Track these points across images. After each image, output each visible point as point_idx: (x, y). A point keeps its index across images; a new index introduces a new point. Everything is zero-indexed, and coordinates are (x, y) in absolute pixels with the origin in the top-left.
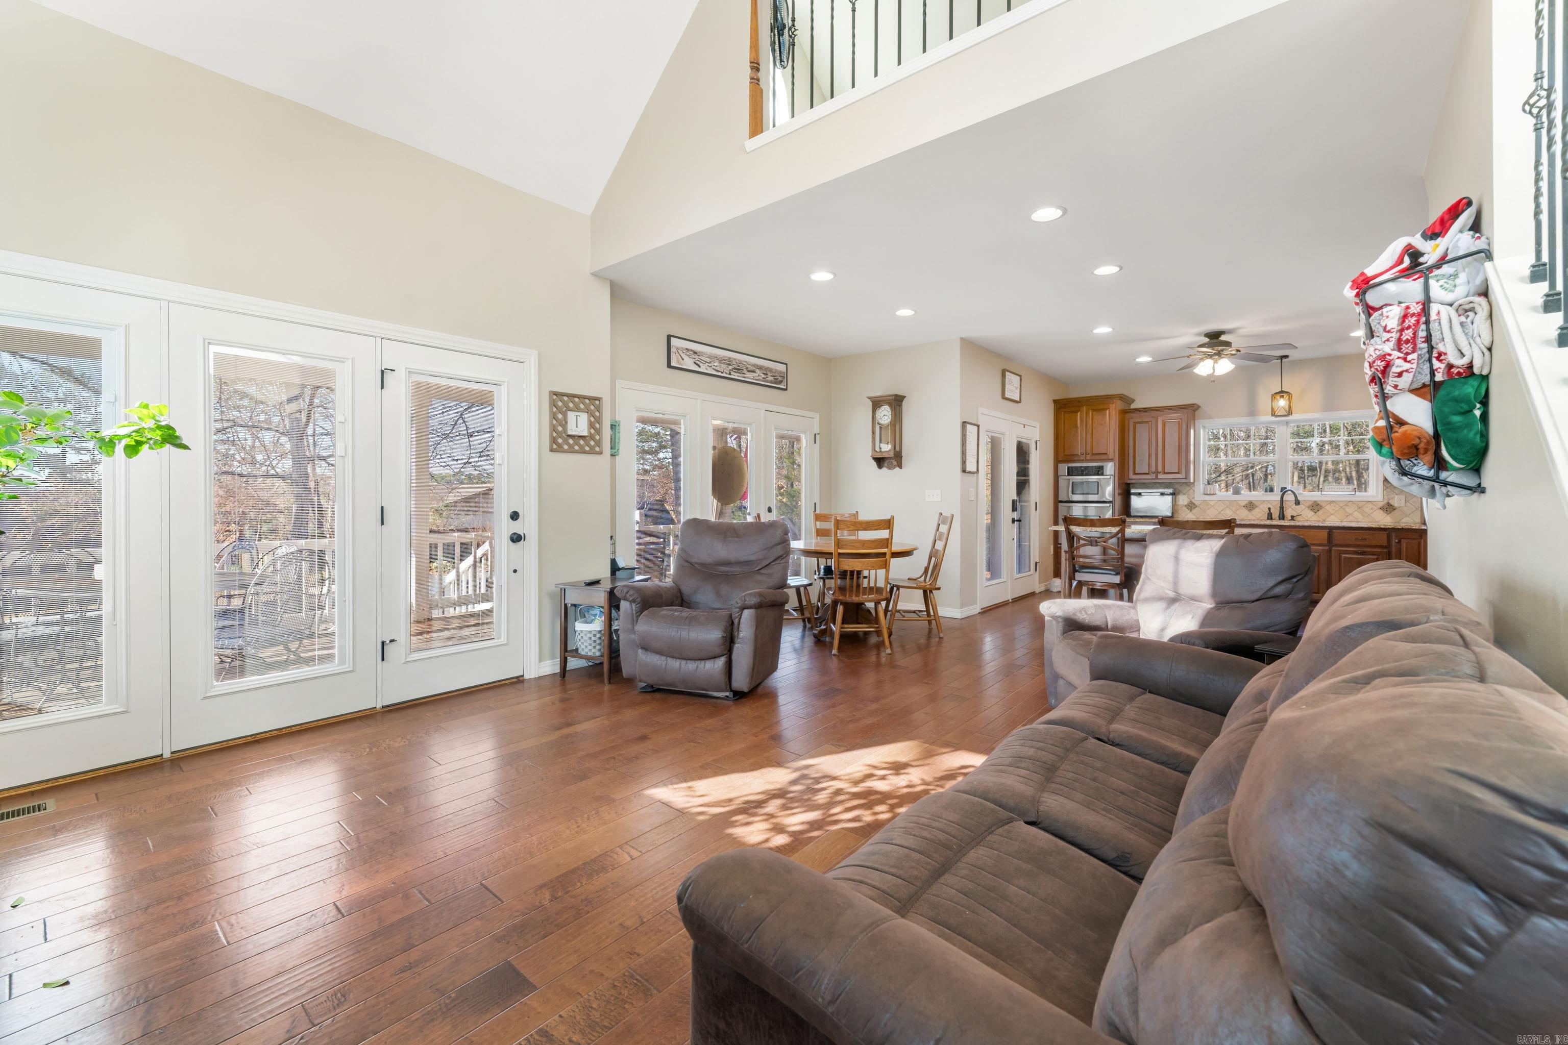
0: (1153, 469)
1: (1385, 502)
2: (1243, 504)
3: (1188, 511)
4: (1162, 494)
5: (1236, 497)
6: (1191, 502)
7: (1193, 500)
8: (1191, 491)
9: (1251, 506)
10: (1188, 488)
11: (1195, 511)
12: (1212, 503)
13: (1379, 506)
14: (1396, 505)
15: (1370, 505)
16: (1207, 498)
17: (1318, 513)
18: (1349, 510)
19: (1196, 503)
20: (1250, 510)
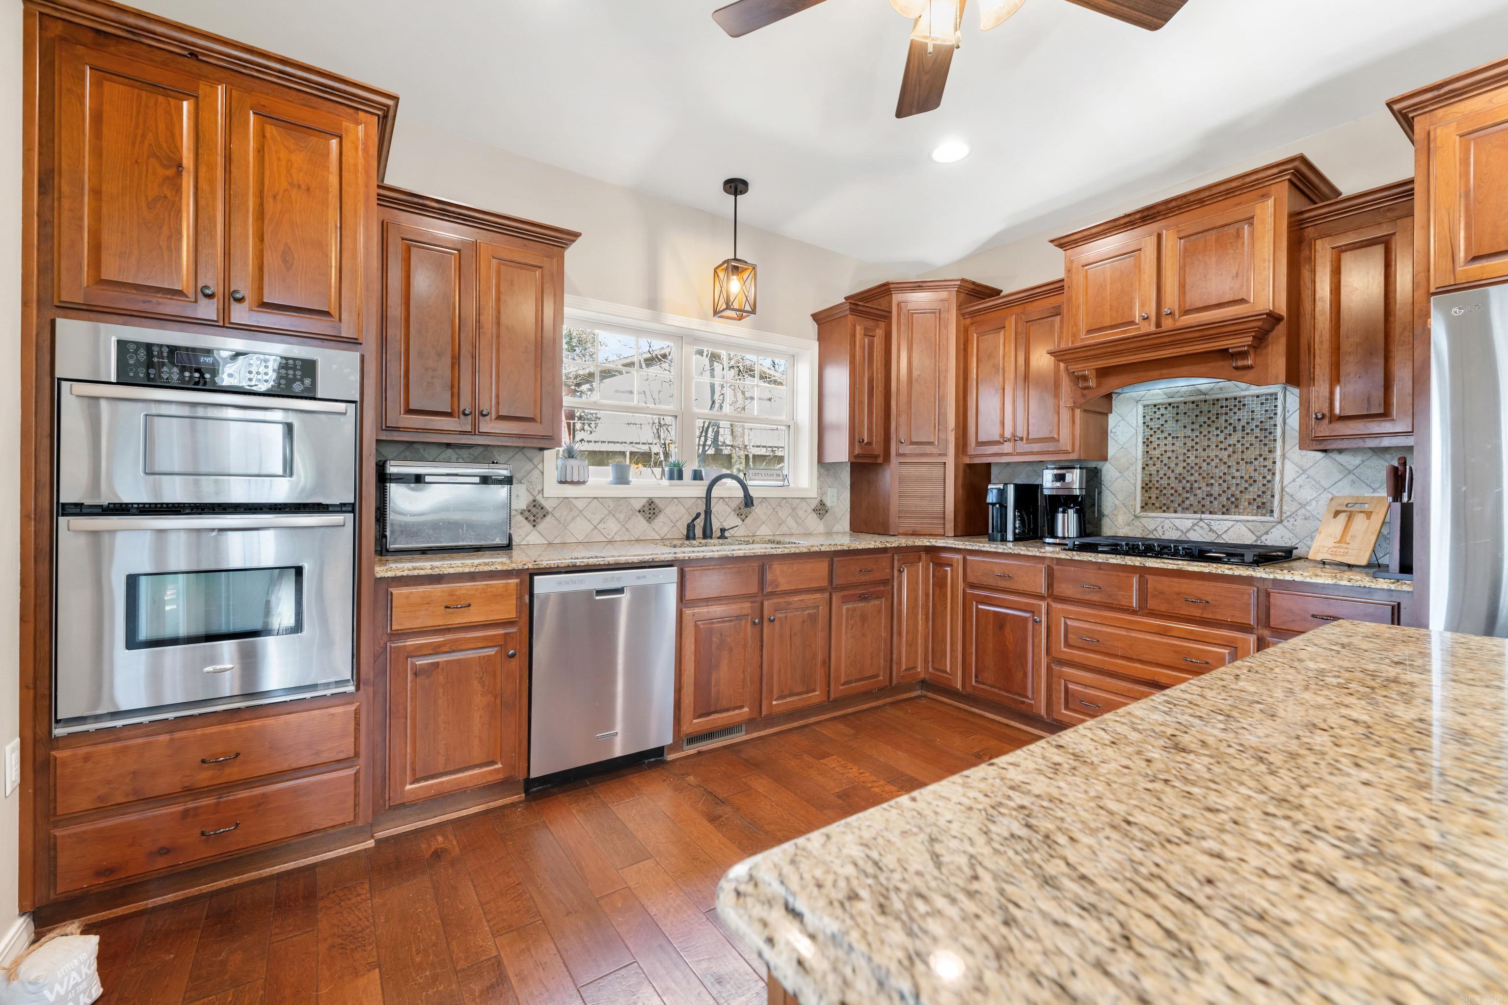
0: (465, 404)
1: (819, 499)
2: (638, 505)
3: (528, 526)
4: (485, 480)
5: (621, 491)
6: (535, 504)
7: (539, 498)
8: (536, 473)
9: (651, 510)
10: (529, 466)
11: (543, 525)
12: (580, 504)
13: (813, 507)
14: (829, 504)
15: (804, 505)
16: (570, 491)
17: (747, 521)
18: (783, 513)
19: (547, 505)
20: (649, 520)
